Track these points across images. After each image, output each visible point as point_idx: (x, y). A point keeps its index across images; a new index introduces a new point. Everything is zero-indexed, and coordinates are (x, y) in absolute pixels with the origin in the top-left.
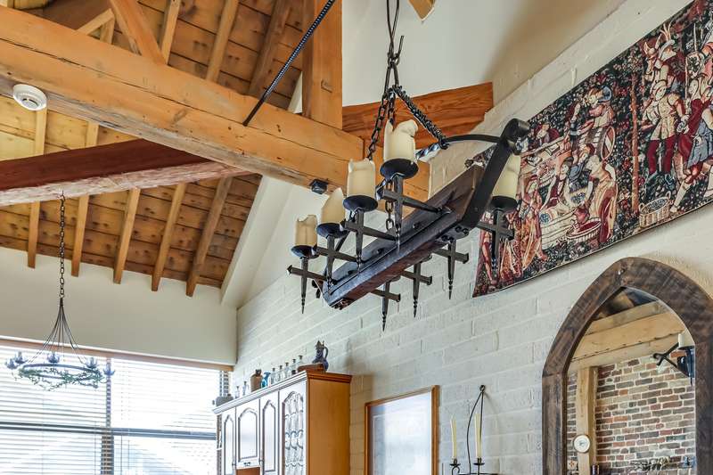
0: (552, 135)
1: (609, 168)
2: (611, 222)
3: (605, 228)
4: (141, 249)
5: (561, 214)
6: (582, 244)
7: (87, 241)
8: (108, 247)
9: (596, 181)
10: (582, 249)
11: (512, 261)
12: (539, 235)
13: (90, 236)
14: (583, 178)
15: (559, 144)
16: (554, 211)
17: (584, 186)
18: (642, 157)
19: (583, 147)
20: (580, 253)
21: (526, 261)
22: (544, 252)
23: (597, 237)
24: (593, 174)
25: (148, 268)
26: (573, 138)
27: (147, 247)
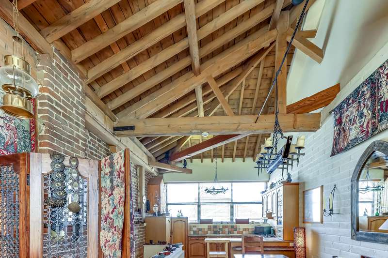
0: (353, 101)
1: (369, 112)
2: (370, 130)
3: (368, 132)
4: (239, 151)
5: (355, 128)
6: (361, 137)
7: (225, 153)
8: (231, 153)
9: (366, 116)
10: (361, 139)
11: (342, 144)
12: (350, 135)
13: (226, 151)
14: (362, 116)
15: (355, 105)
16: (353, 127)
17: (362, 118)
18: (379, 107)
19: (362, 105)
20: (361, 141)
21: (346, 144)
22: (351, 141)
23: (365, 135)
24: (365, 114)
25: (242, 156)
26: (359, 102)
27: (241, 151)
